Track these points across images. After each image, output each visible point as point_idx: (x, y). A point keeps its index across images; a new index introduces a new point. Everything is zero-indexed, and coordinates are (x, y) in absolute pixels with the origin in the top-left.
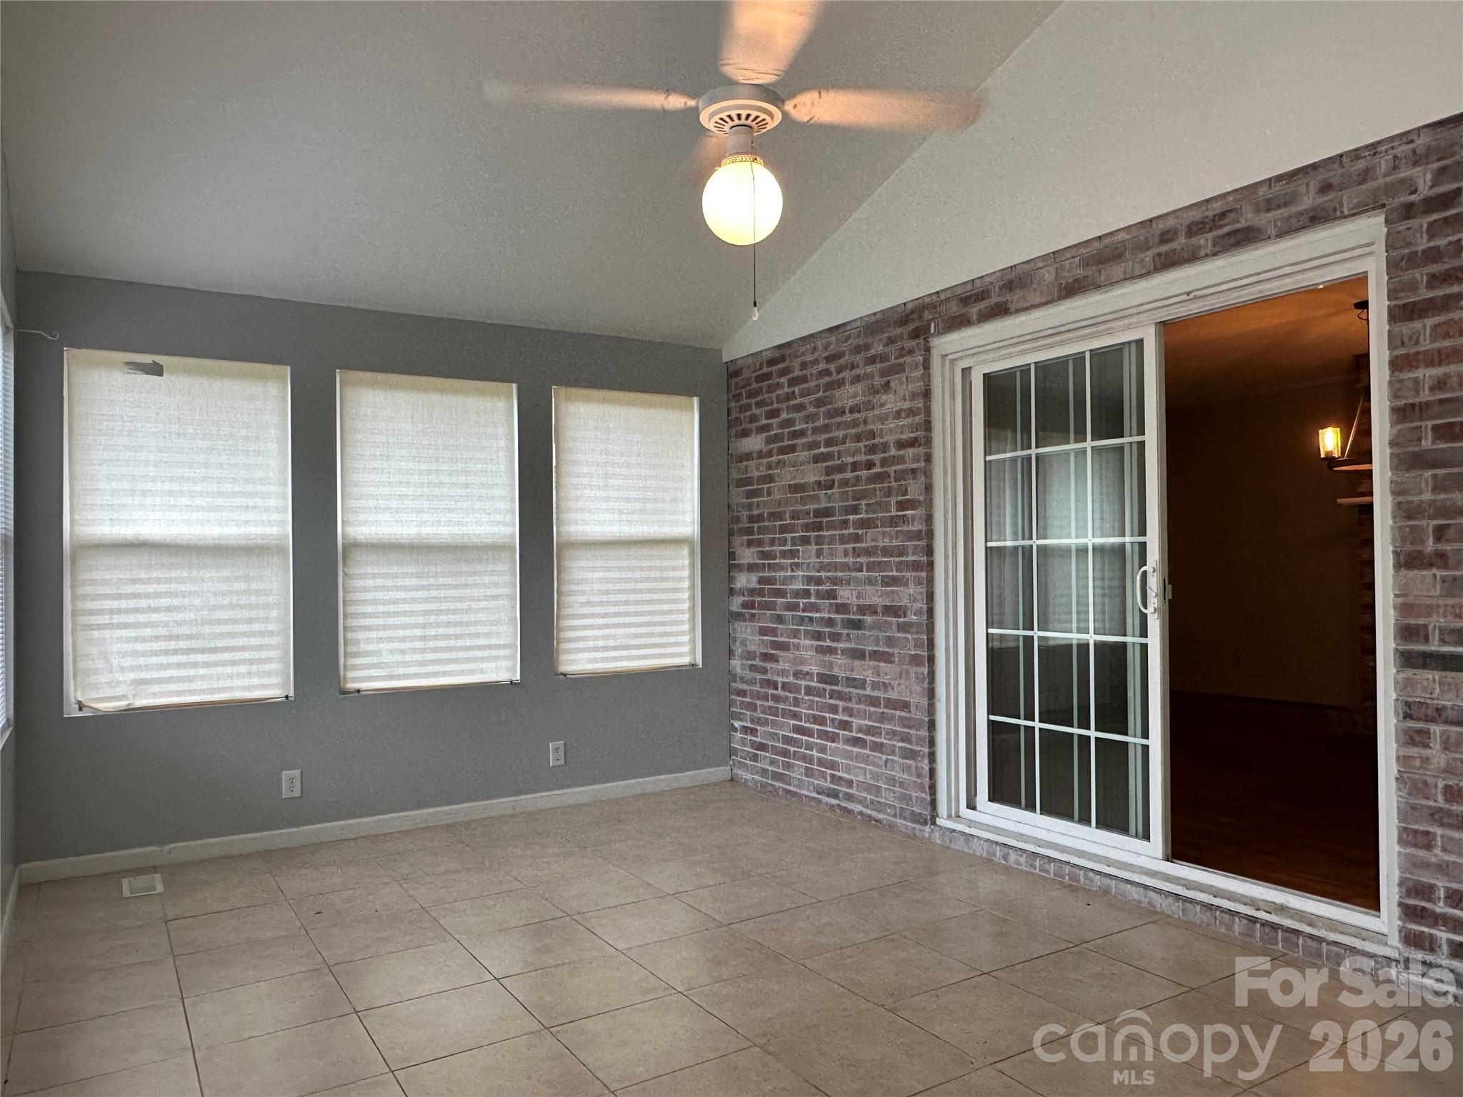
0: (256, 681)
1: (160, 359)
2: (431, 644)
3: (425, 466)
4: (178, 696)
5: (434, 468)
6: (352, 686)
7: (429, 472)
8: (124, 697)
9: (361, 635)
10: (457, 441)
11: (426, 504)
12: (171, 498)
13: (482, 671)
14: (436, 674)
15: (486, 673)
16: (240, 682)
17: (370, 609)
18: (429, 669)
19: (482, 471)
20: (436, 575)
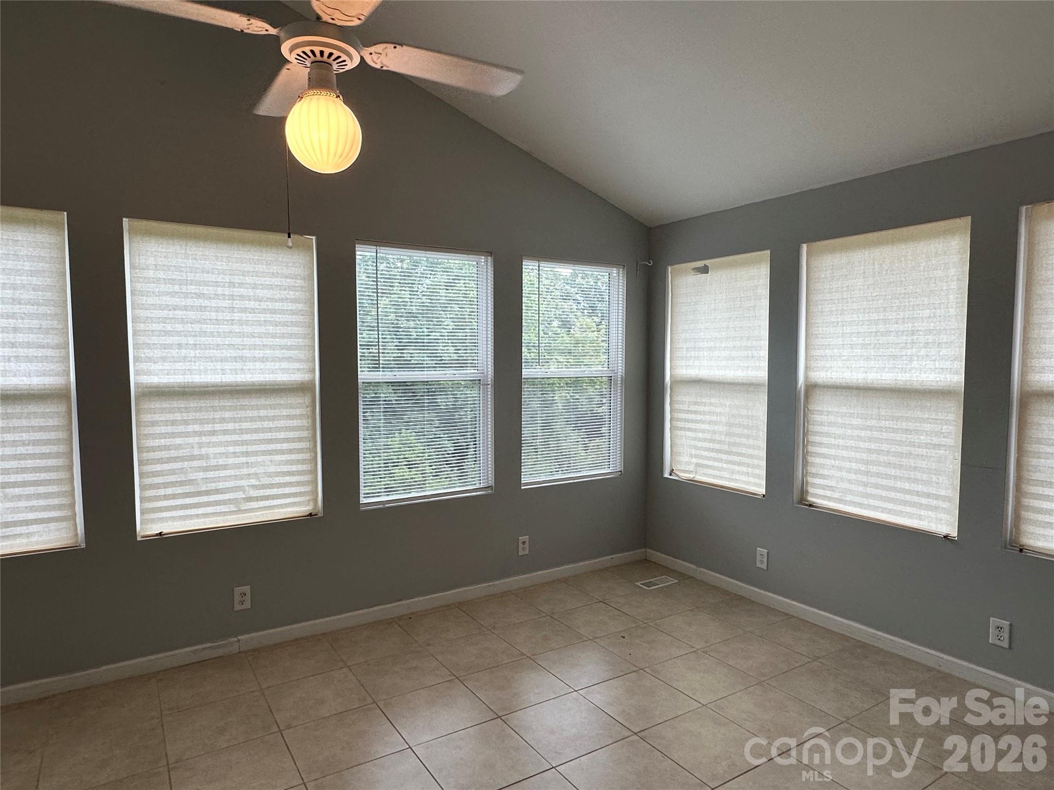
0: (752, 480)
1: (707, 262)
2: (873, 480)
3: (874, 316)
4: (714, 478)
5: (882, 317)
6: (811, 499)
7: (877, 322)
8: (691, 472)
9: (817, 460)
10: (905, 289)
11: (872, 352)
12: (710, 352)
13: (920, 518)
14: (875, 508)
15: (924, 520)
16: (743, 478)
17: (825, 440)
18: (872, 502)
19: (930, 317)
20: (879, 418)
